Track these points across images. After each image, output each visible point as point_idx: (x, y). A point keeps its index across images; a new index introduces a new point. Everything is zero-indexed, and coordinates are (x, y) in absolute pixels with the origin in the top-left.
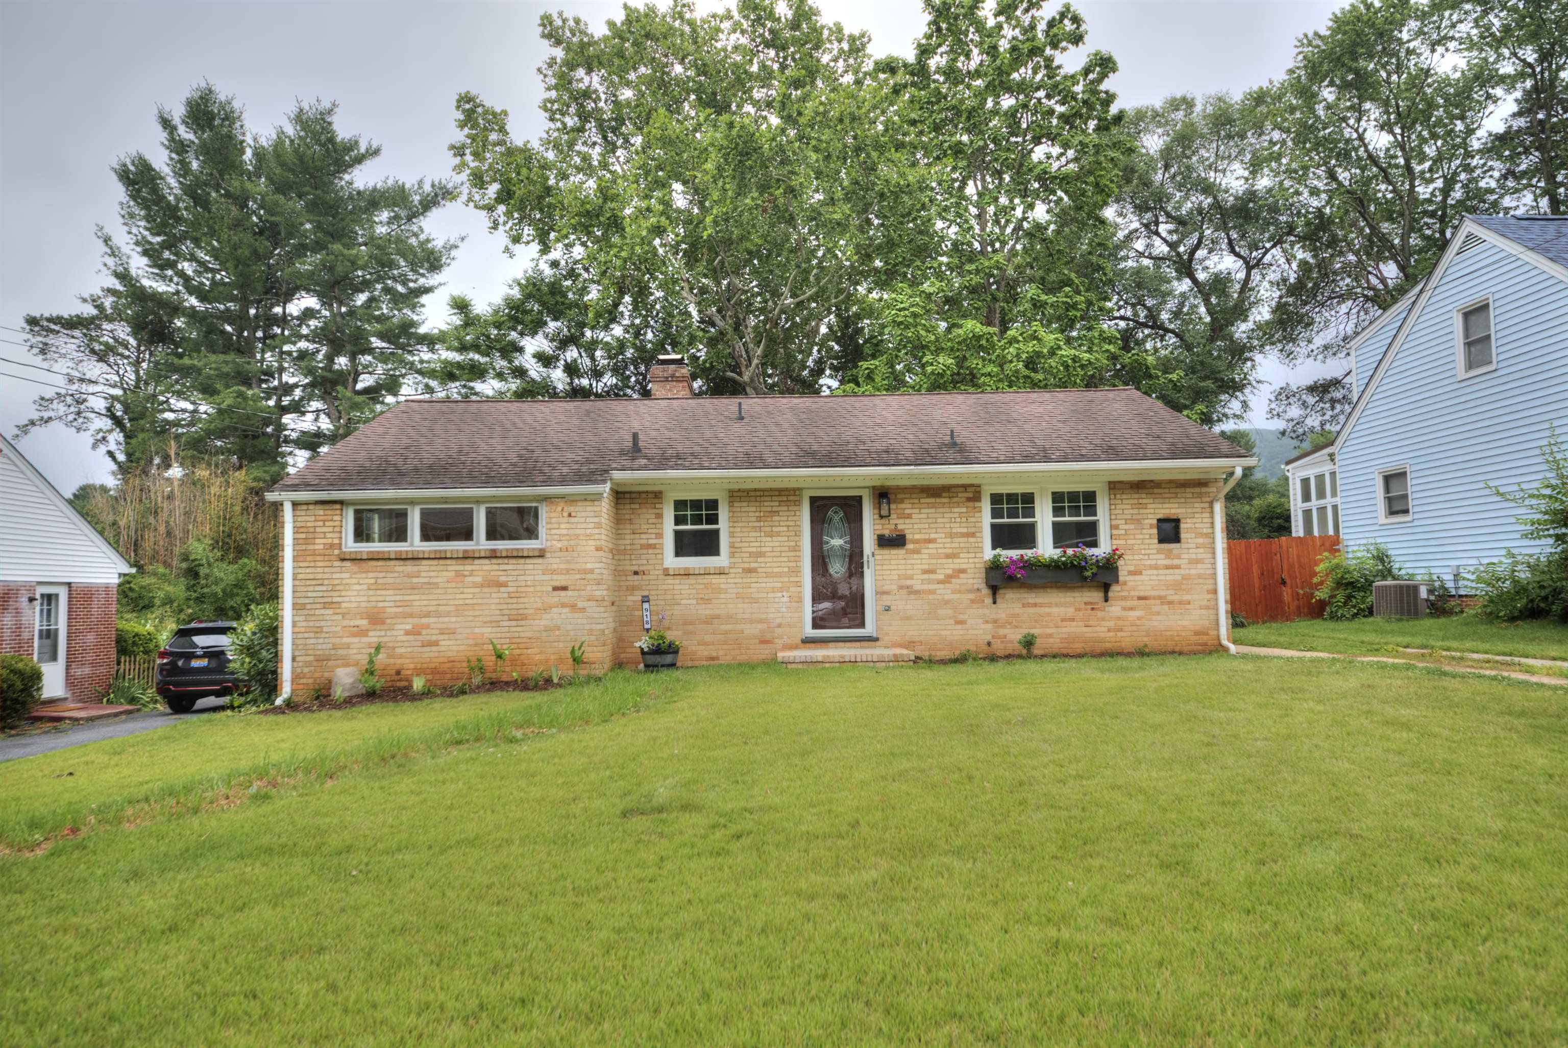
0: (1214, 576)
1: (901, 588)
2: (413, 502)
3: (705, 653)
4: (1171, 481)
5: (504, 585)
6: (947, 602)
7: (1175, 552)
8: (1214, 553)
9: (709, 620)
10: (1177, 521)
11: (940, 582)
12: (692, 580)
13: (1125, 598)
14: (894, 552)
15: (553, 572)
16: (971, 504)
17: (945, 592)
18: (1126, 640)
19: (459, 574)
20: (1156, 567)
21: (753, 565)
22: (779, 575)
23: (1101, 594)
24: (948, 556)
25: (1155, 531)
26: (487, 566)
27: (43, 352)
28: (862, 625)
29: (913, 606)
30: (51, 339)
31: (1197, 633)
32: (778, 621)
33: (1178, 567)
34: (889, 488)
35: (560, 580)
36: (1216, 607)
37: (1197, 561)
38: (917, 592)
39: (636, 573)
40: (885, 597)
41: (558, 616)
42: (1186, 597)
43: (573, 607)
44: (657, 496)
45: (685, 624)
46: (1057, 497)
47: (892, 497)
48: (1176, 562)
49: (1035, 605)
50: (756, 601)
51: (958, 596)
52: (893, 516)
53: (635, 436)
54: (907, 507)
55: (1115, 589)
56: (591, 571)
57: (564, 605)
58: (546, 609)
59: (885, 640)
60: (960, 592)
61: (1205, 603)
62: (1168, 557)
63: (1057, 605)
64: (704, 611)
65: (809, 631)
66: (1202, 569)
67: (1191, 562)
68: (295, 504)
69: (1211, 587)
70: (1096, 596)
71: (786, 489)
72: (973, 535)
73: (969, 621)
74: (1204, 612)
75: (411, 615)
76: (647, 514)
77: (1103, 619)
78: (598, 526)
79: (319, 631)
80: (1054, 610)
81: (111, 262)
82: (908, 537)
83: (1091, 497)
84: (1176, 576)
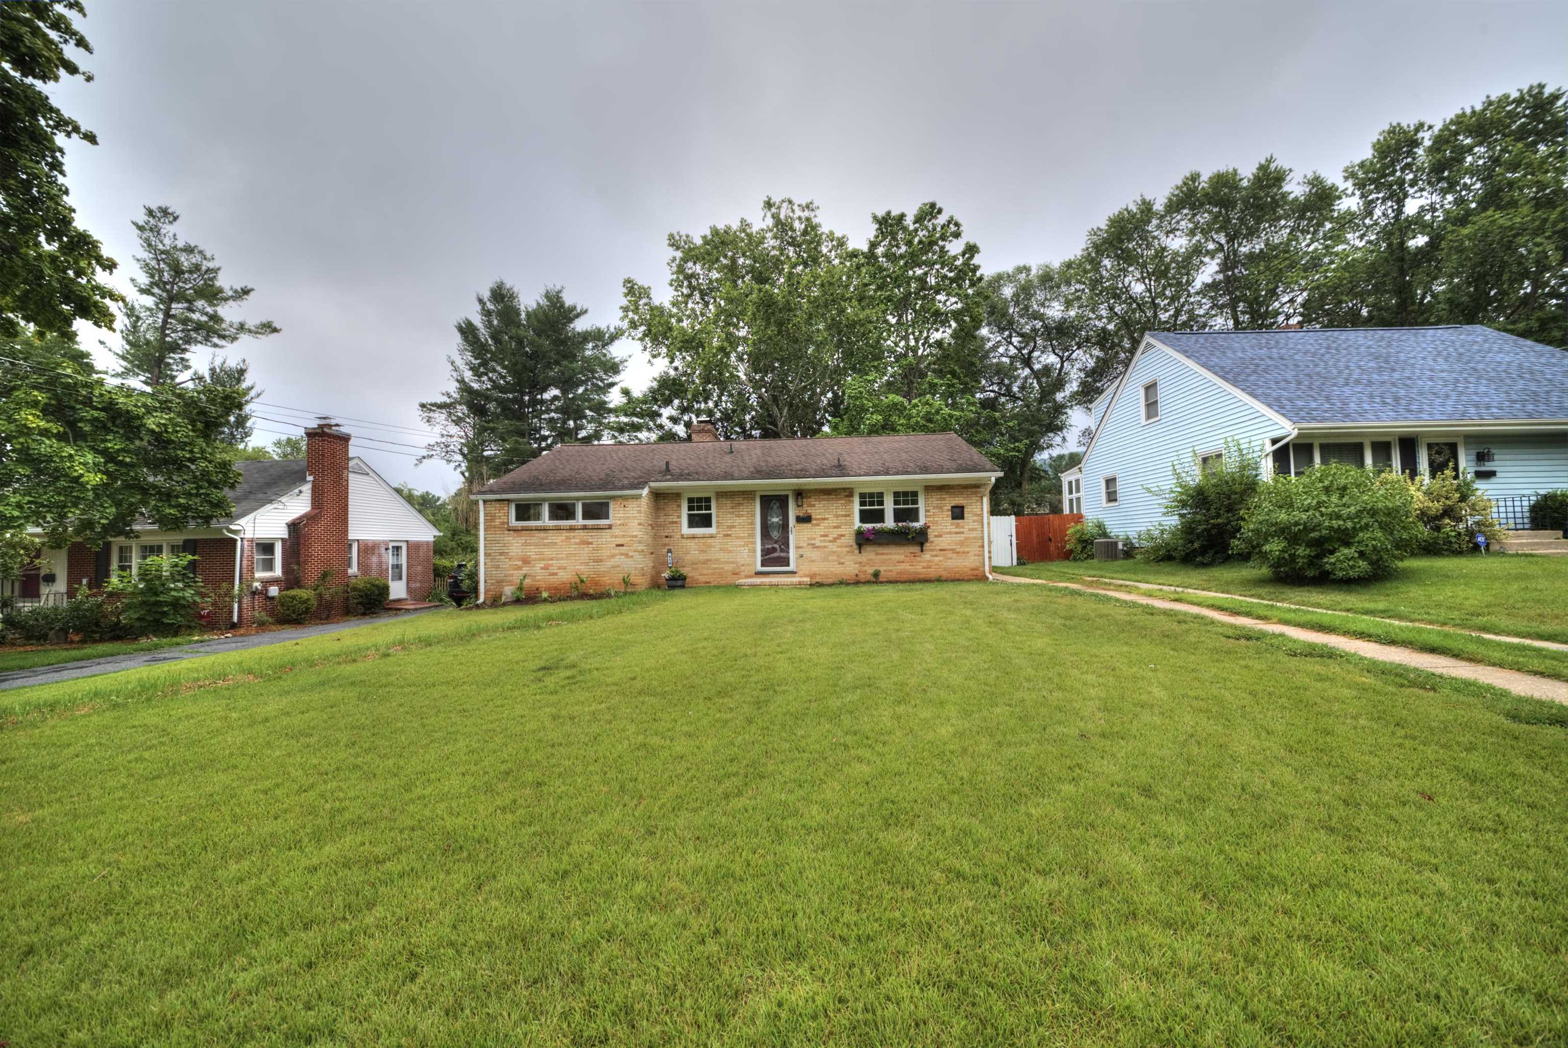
0: (982, 538)
1: (809, 544)
2: (542, 500)
4: (958, 485)
5: (591, 543)
6: (834, 552)
7: (961, 524)
8: (983, 525)
9: (706, 562)
10: (962, 508)
11: (830, 541)
12: (696, 540)
13: (932, 550)
14: (806, 525)
15: (616, 537)
16: (846, 499)
17: (833, 547)
18: (932, 573)
19: (568, 538)
20: (950, 533)
21: (727, 532)
22: (743, 538)
23: (919, 548)
24: (835, 527)
25: (950, 513)
26: (581, 533)
27: (428, 421)
28: (788, 565)
29: (815, 554)
30: (432, 414)
31: (973, 569)
32: (742, 562)
33: (962, 533)
34: (803, 490)
35: (620, 541)
36: (983, 555)
37: (973, 530)
38: (818, 547)
39: (666, 537)
40: (799, 550)
41: (619, 560)
42: (968, 550)
43: (627, 555)
44: (675, 496)
45: (693, 564)
46: (896, 494)
47: (804, 495)
48: (961, 530)
50: (730, 552)
51: (840, 549)
52: (805, 505)
53: (667, 463)
54: (812, 500)
55: (927, 546)
56: (634, 536)
57: (622, 554)
58: (613, 556)
59: (801, 573)
60: (841, 547)
61: (977, 553)
62: (957, 527)
63: (893, 554)
64: (703, 557)
65: (759, 568)
66: (974, 534)
67: (970, 530)
68: (485, 501)
69: (981, 544)
70: (916, 549)
71: (746, 491)
72: (849, 515)
73: (846, 563)
74: (977, 558)
75: (543, 559)
76: (673, 506)
77: (920, 562)
78: (640, 512)
79: (497, 567)
80: (894, 557)
82: (813, 517)
83: (915, 494)
84: (961, 537)
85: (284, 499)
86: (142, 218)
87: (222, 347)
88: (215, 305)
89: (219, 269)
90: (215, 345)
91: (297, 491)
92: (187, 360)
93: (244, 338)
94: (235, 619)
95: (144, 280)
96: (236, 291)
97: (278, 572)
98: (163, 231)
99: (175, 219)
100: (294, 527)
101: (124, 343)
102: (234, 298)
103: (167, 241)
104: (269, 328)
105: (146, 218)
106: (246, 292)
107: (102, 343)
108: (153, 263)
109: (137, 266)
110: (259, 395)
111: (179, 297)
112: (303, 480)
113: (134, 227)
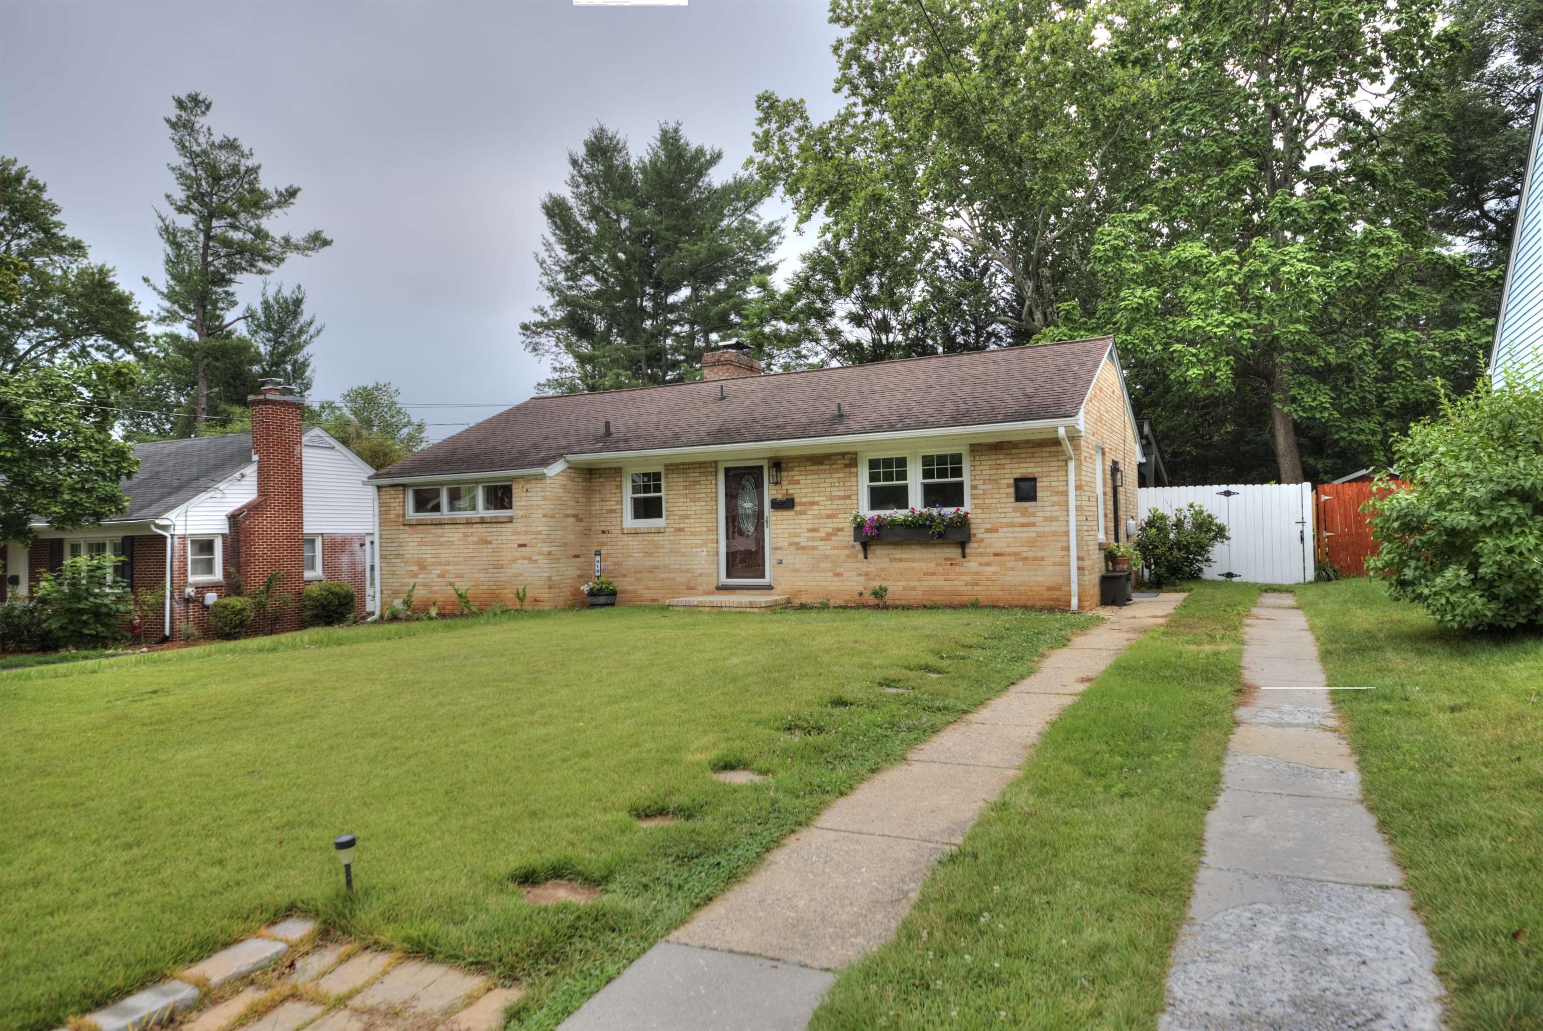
0: (1067, 533)
1: (791, 544)
2: (442, 484)
3: (649, 596)
4: (1027, 442)
5: (490, 543)
6: (827, 557)
7: (1030, 510)
8: (1068, 511)
9: (652, 570)
10: (1034, 480)
11: (822, 539)
12: (640, 537)
13: (981, 555)
14: (786, 513)
15: (518, 533)
16: (847, 470)
17: (825, 548)
18: (982, 593)
19: (465, 535)
20: (1012, 525)
21: (682, 525)
22: (700, 533)
23: (959, 551)
24: (829, 517)
25: (1012, 490)
26: (479, 529)
27: (535, 349)
28: (763, 576)
29: (800, 560)
31: (1050, 589)
32: (699, 571)
33: (1033, 525)
34: (782, 458)
35: (523, 539)
36: (1065, 563)
37: (1052, 519)
38: (803, 548)
39: (604, 532)
40: (778, 552)
41: (522, 566)
42: (1040, 554)
43: (530, 559)
44: (615, 472)
45: (636, 572)
46: (927, 461)
47: (783, 465)
48: (1031, 520)
49: (901, 560)
51: (835, 552)
52: (785, 483)
53: (607, 424)
54: (795, 474)
55: (971, 548)
56: (539, 533)
57: (524, 558)
58: (514, 560)
59: (779, 589)
60: (837, 548)
61: (1058, 559)
62: (1023, 515)
63: (919, 560)
64: (649, 562)
65: (724, 580)
67: (1046, 519)
69: (1064, 544)
70: (954, 552)
71: (705, 463)
72: (849, 497)
73: (846, 574)
74: (1057, 568)
75: (440, 564)
76: (610, 486)
77: (962, 574)
78: (545, 498)
79: (393, 573)
80: (917, 565)
81: (545, 279)
82: (797, 500)
83: (957, 459)
84: (1031, 533)
85: (222, 486)
86: (173, 112)
87: (269, 272)
88: (258, 217)
89: (259, 167)
90: (261, 272)
91: (237, 475)
92: (233, 294)
93: (292, 257)
94: (167, 632)
95: (180, 194)
96: (281, 195)
97: (218, 575)
98: (197, 126)
99: (208, 107)
100: (233, 519)
101: (169, 278)
102: (279, 204)
103: (202, 139)
104: (318, 241)
105: (177, 111)
106: (292, 193)
107: (146, 280)
108: (191, 171)
109: (172, 176)
110: (319, 332)
111: (220, 212)
112: (249, 461)
113: (167, 126)
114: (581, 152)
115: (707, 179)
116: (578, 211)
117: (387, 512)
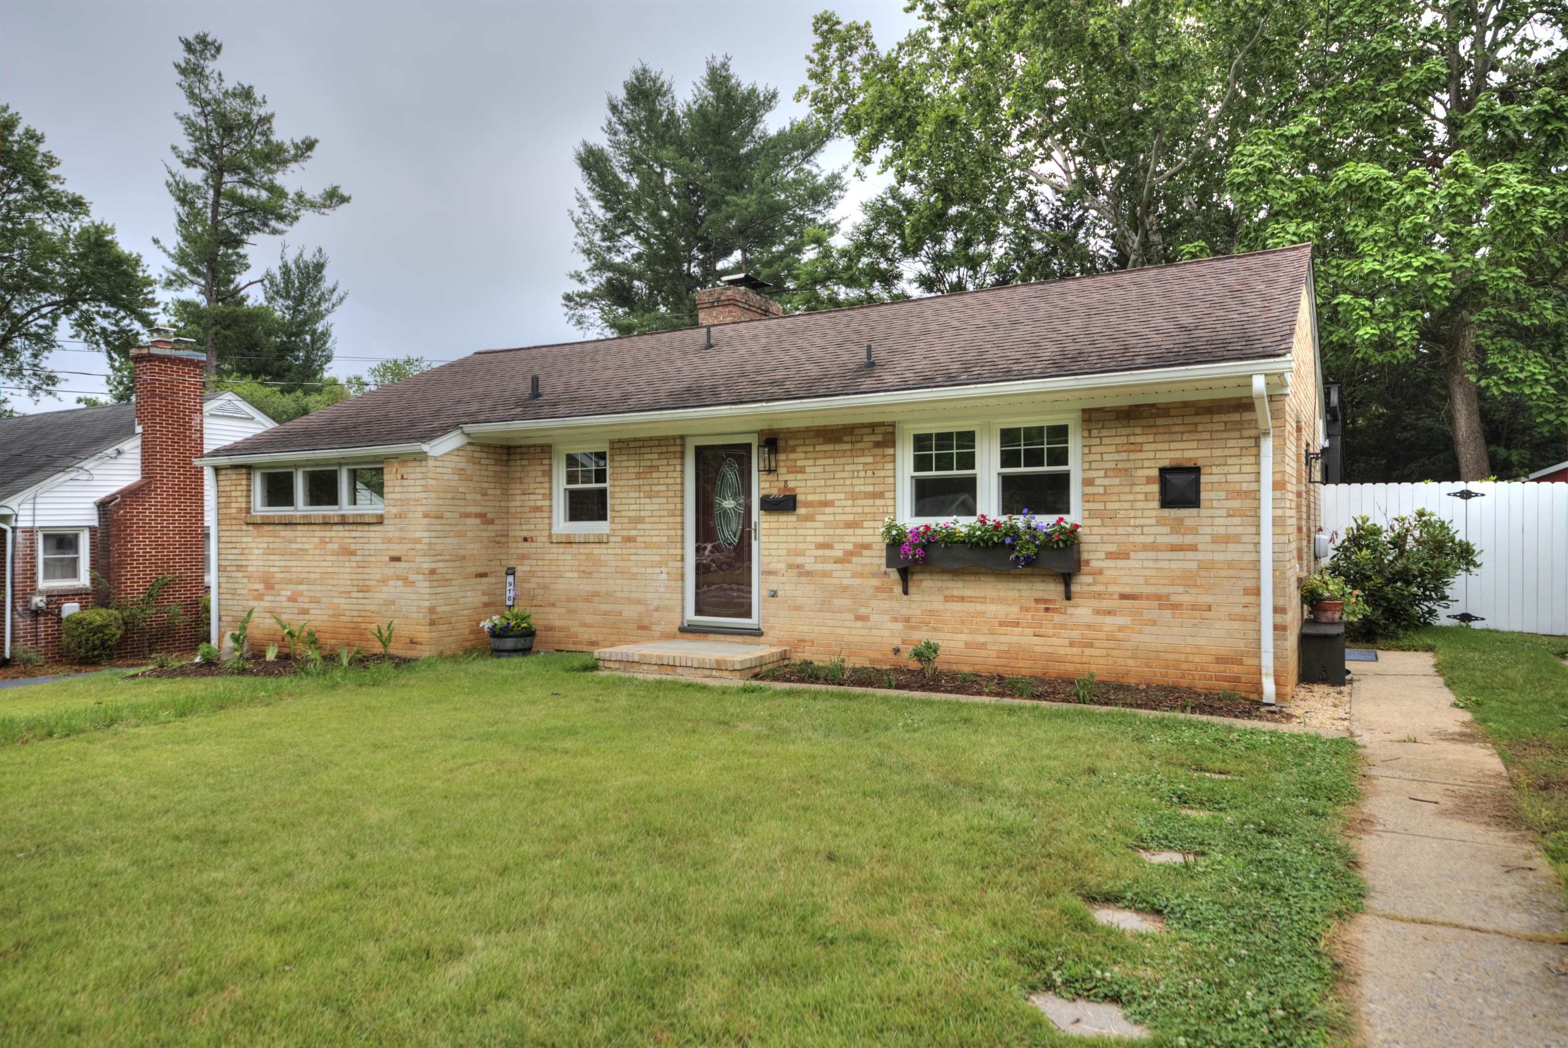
0: (1256, 565)
1: (790, 566)
2: (297, 465)
3: (585, 637)
4: (1185, 405)
5: (353, 553)
6: (845, 589)
7: (1188, 522)
8: (1258, 526)
9: (590, 598)
10: (1196, 470)
11: (838, 561)
12: (575, 549)
13: (1099, 596)
14: (783, 518)
15: (389, 541)
16: (879, 451)
17: (843, 575)
19: (323, 541)
20: (1153, 547)
21: (633, 533)
22: (658, 546)
23: (1061, 588)
24: (849, 525)
25: (1155, 488)
26: (339, 532)
28: (748, 614)
29: (803, 593)
31: (1219, 660)
32: (656, 603)
33: (1193, 548)
34: (779, 431)
35: (396, 550)
36: (1257, 619)
37: (1227, 539)
38: (809, 574)
39: (525, 540)
40: (771, 578)
41: (394, 589)
42: (1204, 599)
43: (405, 579)
44: (545, 450)
45: (568, 600)
46: (1008, 436)
47: (781, 443)
48: (1189, 539)
49: (962, 599)
50: (633, 577)
51: (857, 581)
52: (782, 470)
53: (535, 380)
54: (798, 457)
55: (1081, 584)
56: (417, 541)
57: (398, 578)
58: (384, 581)
59: (770, 636)
60: (861, 575)
61: (1239, 610)
62: (1174, 531)
63: (993, 601)
64: (585, 587)
65: (691, 616)
66: (1233, 553)
67: (1217, 540)
68: (217, 470)
69: (1250, 584)
70: (1052, 590)
71: (666, 438)
72: (880, 495)
73: (874, 618)
74: (1235, 625)
75: (290, 582)
76: (535, 472)
77: (1063, 626)
78: (425, 489)
79: (234, 593)
80: (991, 608)
81: (581, 240)
82: (800, 498)
83: (1060, 433)
84: (1187, 562)
85: (88, 464)
86: (181, 55)
87: (281, 232)
88: (271, 172)
89: (272, 115)
90: (274, 232)
91: (111, 451)
92: (245, 257)
93: (307, 215)
94: (7, 655)
95: (187, 146)
96: (296, 147)
97: (84, 579)
98: (207, 71)
99: (218, 49)
100: (103, 506)
101: (180, 239)
102: (296, 158)
103: (212, 86)
104: (334, 197)
105: (186, 54)
106: (310, 145)
107: (156, 241)
108: (201, 122)
109: (180, 127)
110: (341, 300)
111: (234, 167)
112: (133, 434)
113: (176, 71)
114: (621, 95)
115: (761, 126)
116: (618, 162)
117: (227, 505)
